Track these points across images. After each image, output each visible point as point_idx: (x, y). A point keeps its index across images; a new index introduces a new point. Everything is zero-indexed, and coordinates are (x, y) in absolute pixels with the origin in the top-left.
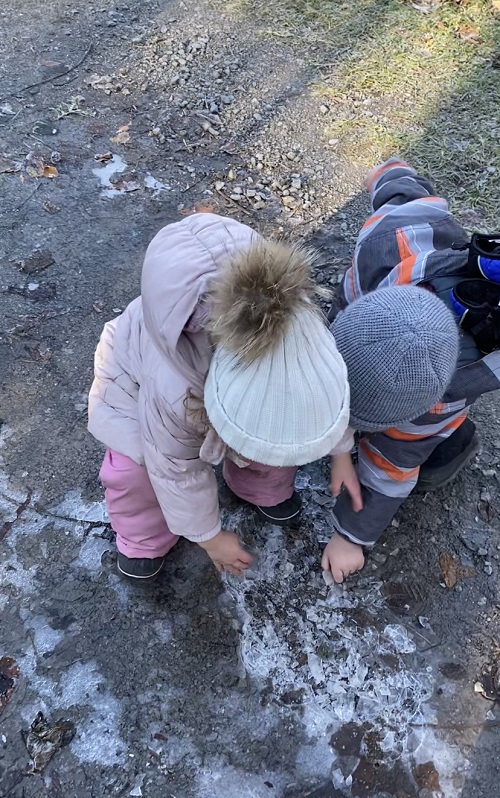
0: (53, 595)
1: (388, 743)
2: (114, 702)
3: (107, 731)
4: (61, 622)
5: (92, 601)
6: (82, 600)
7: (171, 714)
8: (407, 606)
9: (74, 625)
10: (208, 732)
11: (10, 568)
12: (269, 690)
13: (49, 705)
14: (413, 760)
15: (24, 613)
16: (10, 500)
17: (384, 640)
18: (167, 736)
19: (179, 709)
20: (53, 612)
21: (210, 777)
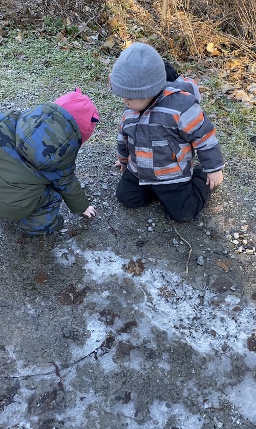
0: (111, 392)
2: (178, 405)
3: (188, 417)
4: (127, 399)
5: (128, 380)
6: (124, 383)
7: (199, 390)
8: (224, 288)
9: (132, 395)
10: (216, 383)
11: (82, 399)
12: (217, 352)
15: (108, 410)
16: (48, 374)
17: (228, 305)
18: (207, 398)
19: (200, 386)
20: (118, 398)
21: (232, 396)
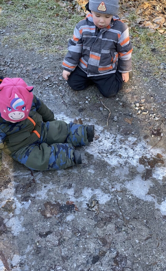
0: (62, 184)
1: (149, 156)
2: (98, 190)
3: (103, 195)
4: (70, 186)
5: (71, 178)
6: (69, 179)
7: (110, 182)
8: (128, 132)
9: (73, 185)
10: (119, 180)
11: (45, 187)
12: (121, 165)
13: (87, 201)
14: (155, 156)
15: (59, 192)
16: (26, 175)
17: (130, 141)
18: (114, 186)
19: (110, 181)
20: (65, 186)
21: (128, 186)
